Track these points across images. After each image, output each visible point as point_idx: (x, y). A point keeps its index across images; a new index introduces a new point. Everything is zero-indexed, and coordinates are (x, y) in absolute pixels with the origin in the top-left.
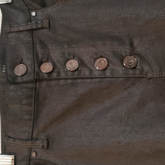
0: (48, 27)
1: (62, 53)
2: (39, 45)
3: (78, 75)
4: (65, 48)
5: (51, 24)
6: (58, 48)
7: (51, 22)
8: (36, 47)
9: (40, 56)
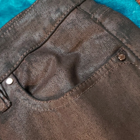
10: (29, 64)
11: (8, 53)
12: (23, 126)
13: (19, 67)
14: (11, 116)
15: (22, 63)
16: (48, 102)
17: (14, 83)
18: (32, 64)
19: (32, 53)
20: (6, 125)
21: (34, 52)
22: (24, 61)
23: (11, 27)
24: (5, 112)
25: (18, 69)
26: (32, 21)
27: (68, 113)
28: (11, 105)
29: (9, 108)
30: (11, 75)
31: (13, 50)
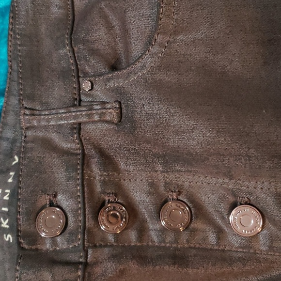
0: (116, 120)
1: (152, 185)
2: (96, 160)
3: (188, 241)
4: (156, 171)
5: (124, 111)
6: (142, 169)
7: (123, 106)
8: (89, 166)
9: (98, 188)
10: (84, 44)
11: (48, 68)
12: (159, 101)
13: (79, 63)
14: (133, 112)
15: (76, 55)
16: (153, 44)
17: (93, 82)
18: (88, 41)
19: (73, 32)
20: (141, 127)
21: (75, 29)
22: (75, 49)
23: (19, 39)
24: (123, 118)
25: (79, 67)
26: (33, 3)
27: (187, 18)
28: (120, 103)
29: (121, 108)
30: (80, 80)
31: (50, 58)
